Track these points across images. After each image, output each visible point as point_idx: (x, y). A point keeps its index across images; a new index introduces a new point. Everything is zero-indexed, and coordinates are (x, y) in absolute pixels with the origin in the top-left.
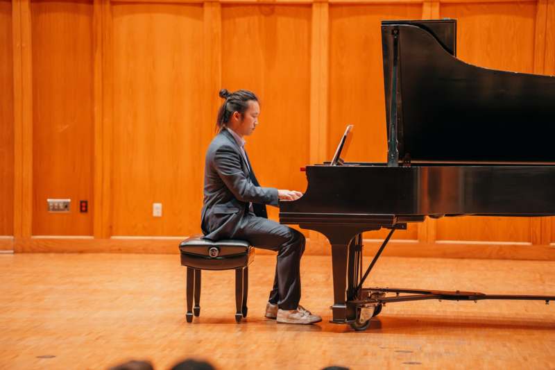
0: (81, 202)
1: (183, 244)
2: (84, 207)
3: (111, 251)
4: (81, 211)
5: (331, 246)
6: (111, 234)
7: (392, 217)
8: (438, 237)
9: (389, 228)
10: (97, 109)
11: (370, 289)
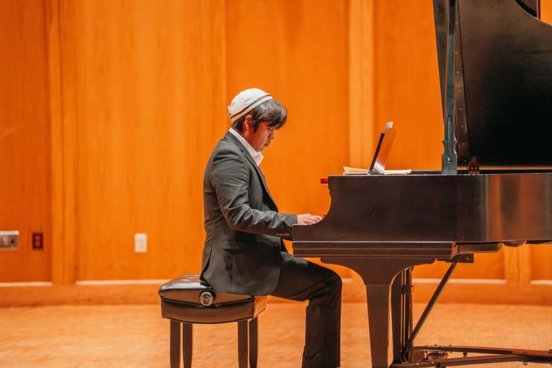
0: (34, 235)
1: (164, 288)
2: (38, 241)
3: (76, 302)
4: (34, 247)
5: (365, 286)
6: (76, 278)
7: (450, 246)
8: (535, 276)
9: (448, 261)
10: (54, 105)
11: (426, 348)
